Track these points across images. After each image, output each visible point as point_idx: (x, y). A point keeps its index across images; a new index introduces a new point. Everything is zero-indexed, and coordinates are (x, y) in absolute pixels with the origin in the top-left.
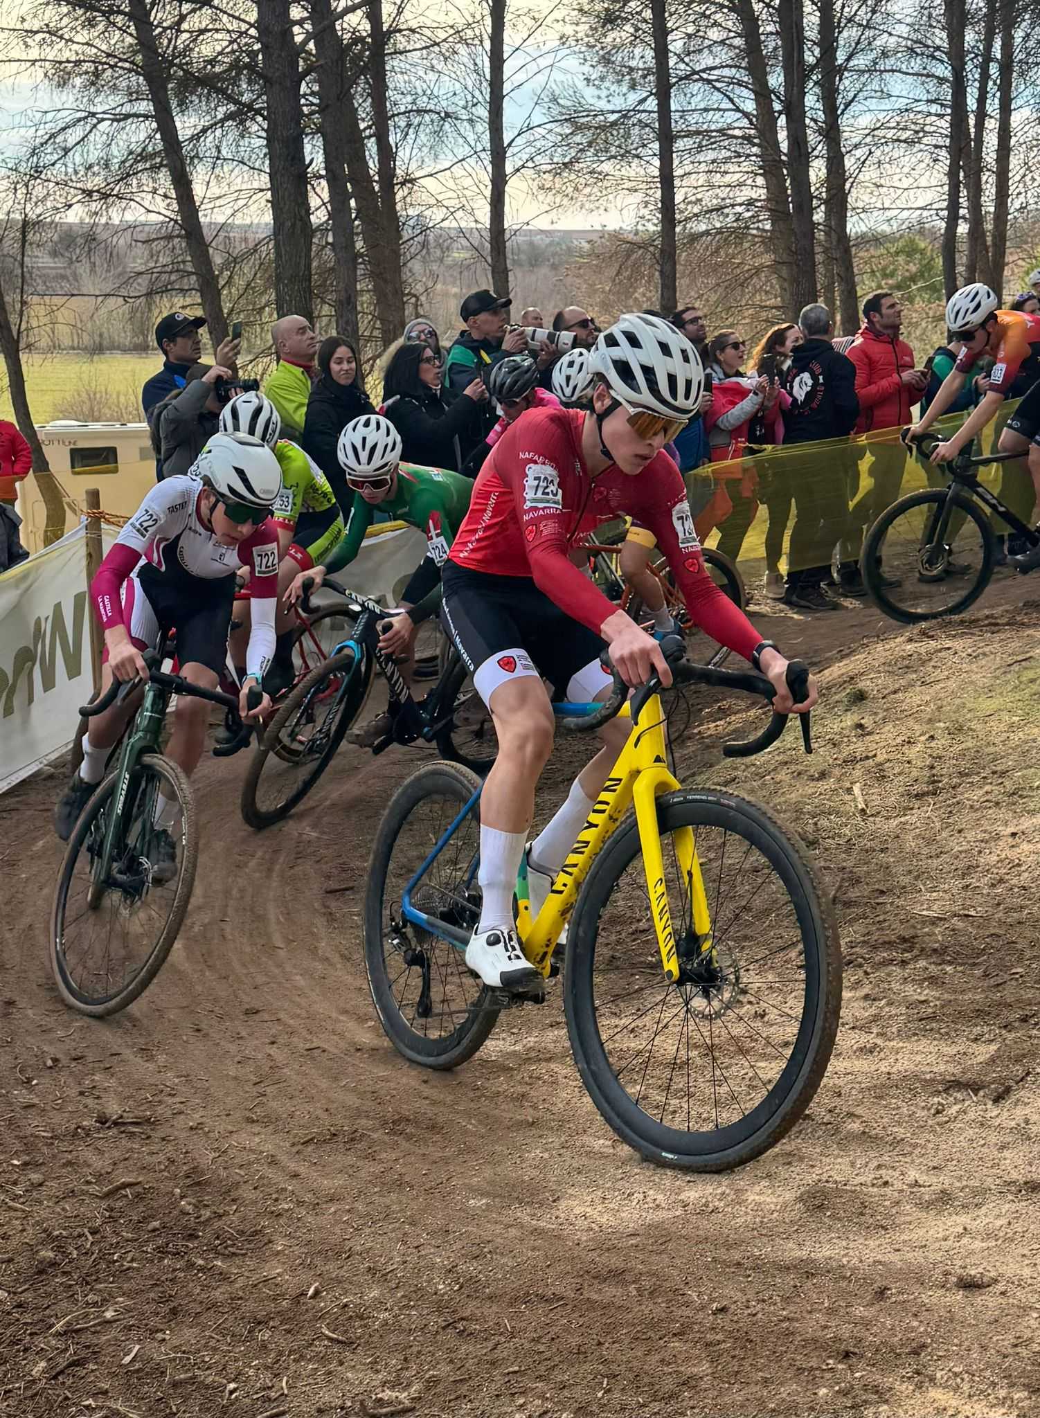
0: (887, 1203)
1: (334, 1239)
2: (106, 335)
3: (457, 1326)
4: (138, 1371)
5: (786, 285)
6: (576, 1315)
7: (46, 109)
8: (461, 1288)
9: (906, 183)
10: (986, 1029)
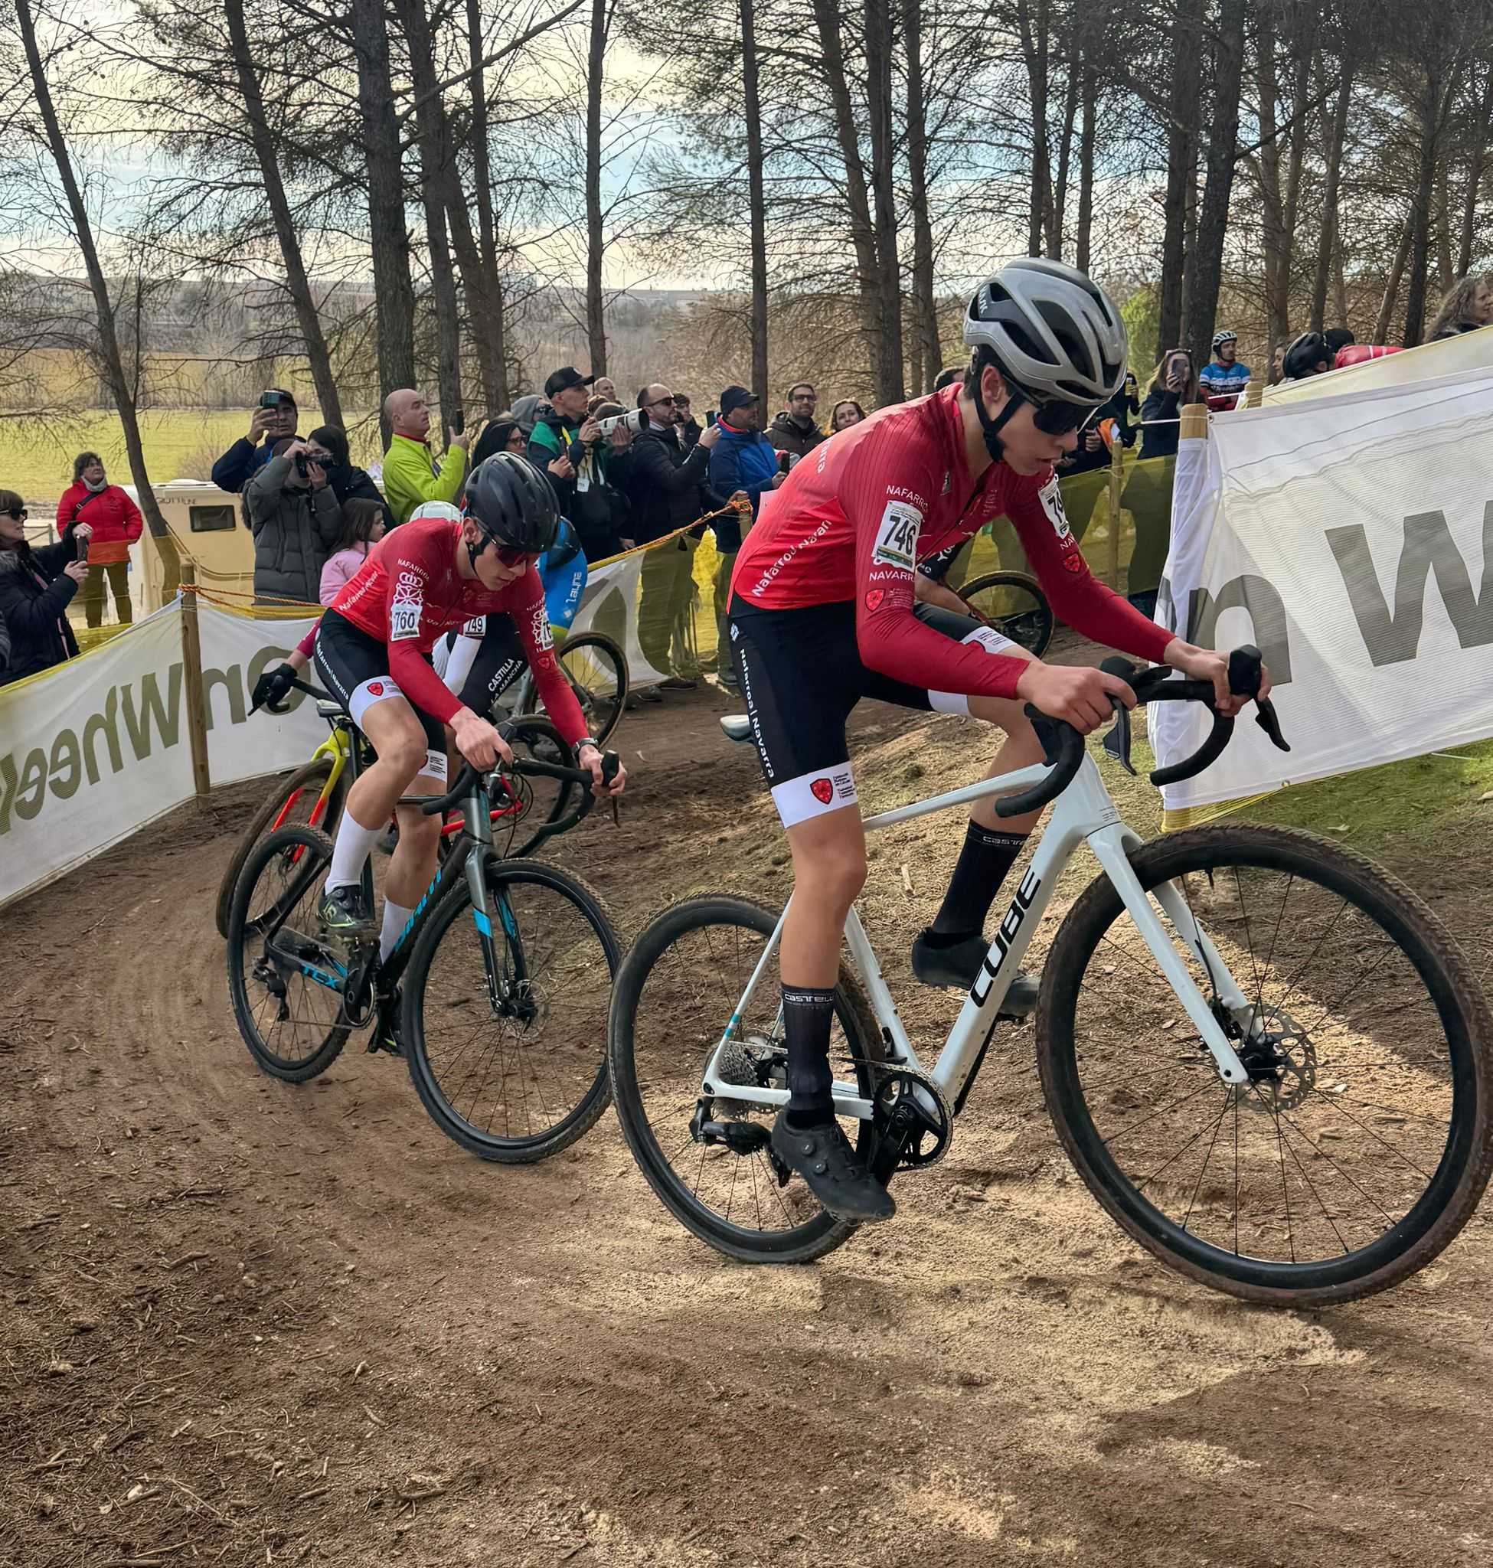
0: (900, 1295)
1: (384, 1316)
2: (229, 391)
3: (491, 1408)
4: (192, 1446)
5: (874, 351)
6: (603, 1401)
7: (159, 178)
8: (499, 1368)
9: (991, 251)
10: (1007, 1117)
